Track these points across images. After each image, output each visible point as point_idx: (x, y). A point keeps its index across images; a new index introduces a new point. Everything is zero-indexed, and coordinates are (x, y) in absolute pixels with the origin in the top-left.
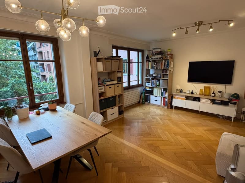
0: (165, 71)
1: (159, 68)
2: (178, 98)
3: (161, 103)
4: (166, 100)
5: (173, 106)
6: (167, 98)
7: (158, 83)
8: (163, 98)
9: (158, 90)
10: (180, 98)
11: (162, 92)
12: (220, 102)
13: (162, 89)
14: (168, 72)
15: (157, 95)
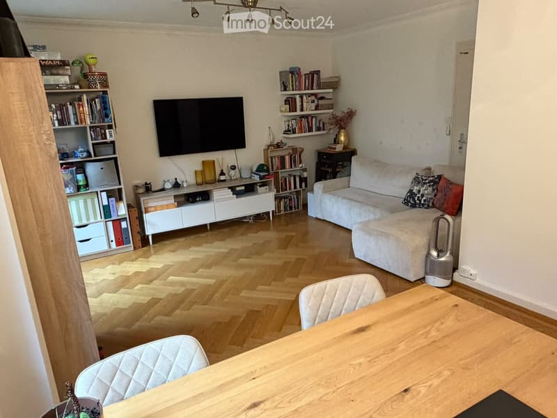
0: (99, 131)
1: (73, 123)
2: (156, 209)
3: (109, 242)
4: (124, 225)
5: (148, 236)
6: (125, 219)
7: (80, 177)
8: (110, 224)
9: (85, 202)
10: (162, 208)
11: (105, 203)
12: (243, 188)
13: (104, 194)
14: (111, 136)
15: (84, 222)
